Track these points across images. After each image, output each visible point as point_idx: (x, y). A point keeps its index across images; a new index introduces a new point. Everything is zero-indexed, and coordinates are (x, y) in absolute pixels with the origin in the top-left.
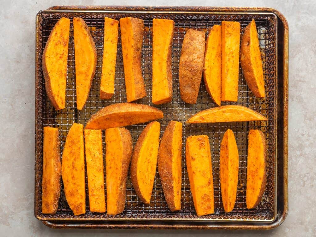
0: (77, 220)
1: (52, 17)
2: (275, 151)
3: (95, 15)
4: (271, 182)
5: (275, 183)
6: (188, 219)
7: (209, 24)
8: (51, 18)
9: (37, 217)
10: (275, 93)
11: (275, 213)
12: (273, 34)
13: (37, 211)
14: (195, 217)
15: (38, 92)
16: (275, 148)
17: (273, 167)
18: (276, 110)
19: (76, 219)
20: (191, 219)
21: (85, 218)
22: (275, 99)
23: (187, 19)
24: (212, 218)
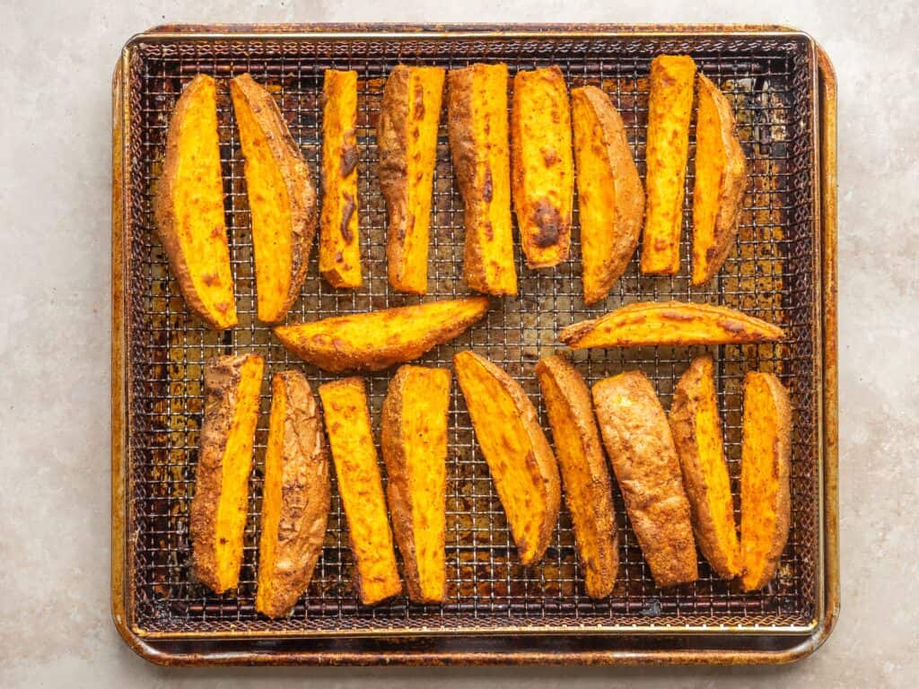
0: (248, 637)
1: (169, 52)
2: (817, 427)
3: (293, 45)
4: (808, 518)
5: (818, 522)
6: (570, 629)
7: (623, 67)
8: (167, 57)
9: (134, 629)
10: (815, 261)
11: (819, 607)
12: (807, 93)
13: (133, 613)
14: (590, 622)
15: (130, 271)
16: (817, 421)
17: (812, 475)
18: (817, 312)
19: (246, 633)
20: (576, 628)
21: (271, 629)
22: (815, 279)
23: (559, 52)
24: (638, 625)
